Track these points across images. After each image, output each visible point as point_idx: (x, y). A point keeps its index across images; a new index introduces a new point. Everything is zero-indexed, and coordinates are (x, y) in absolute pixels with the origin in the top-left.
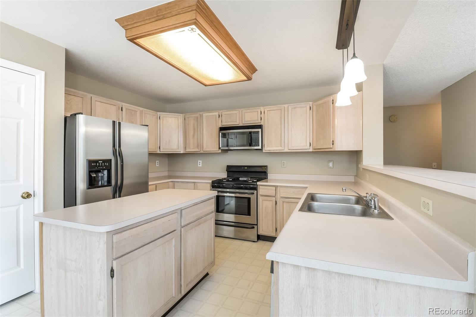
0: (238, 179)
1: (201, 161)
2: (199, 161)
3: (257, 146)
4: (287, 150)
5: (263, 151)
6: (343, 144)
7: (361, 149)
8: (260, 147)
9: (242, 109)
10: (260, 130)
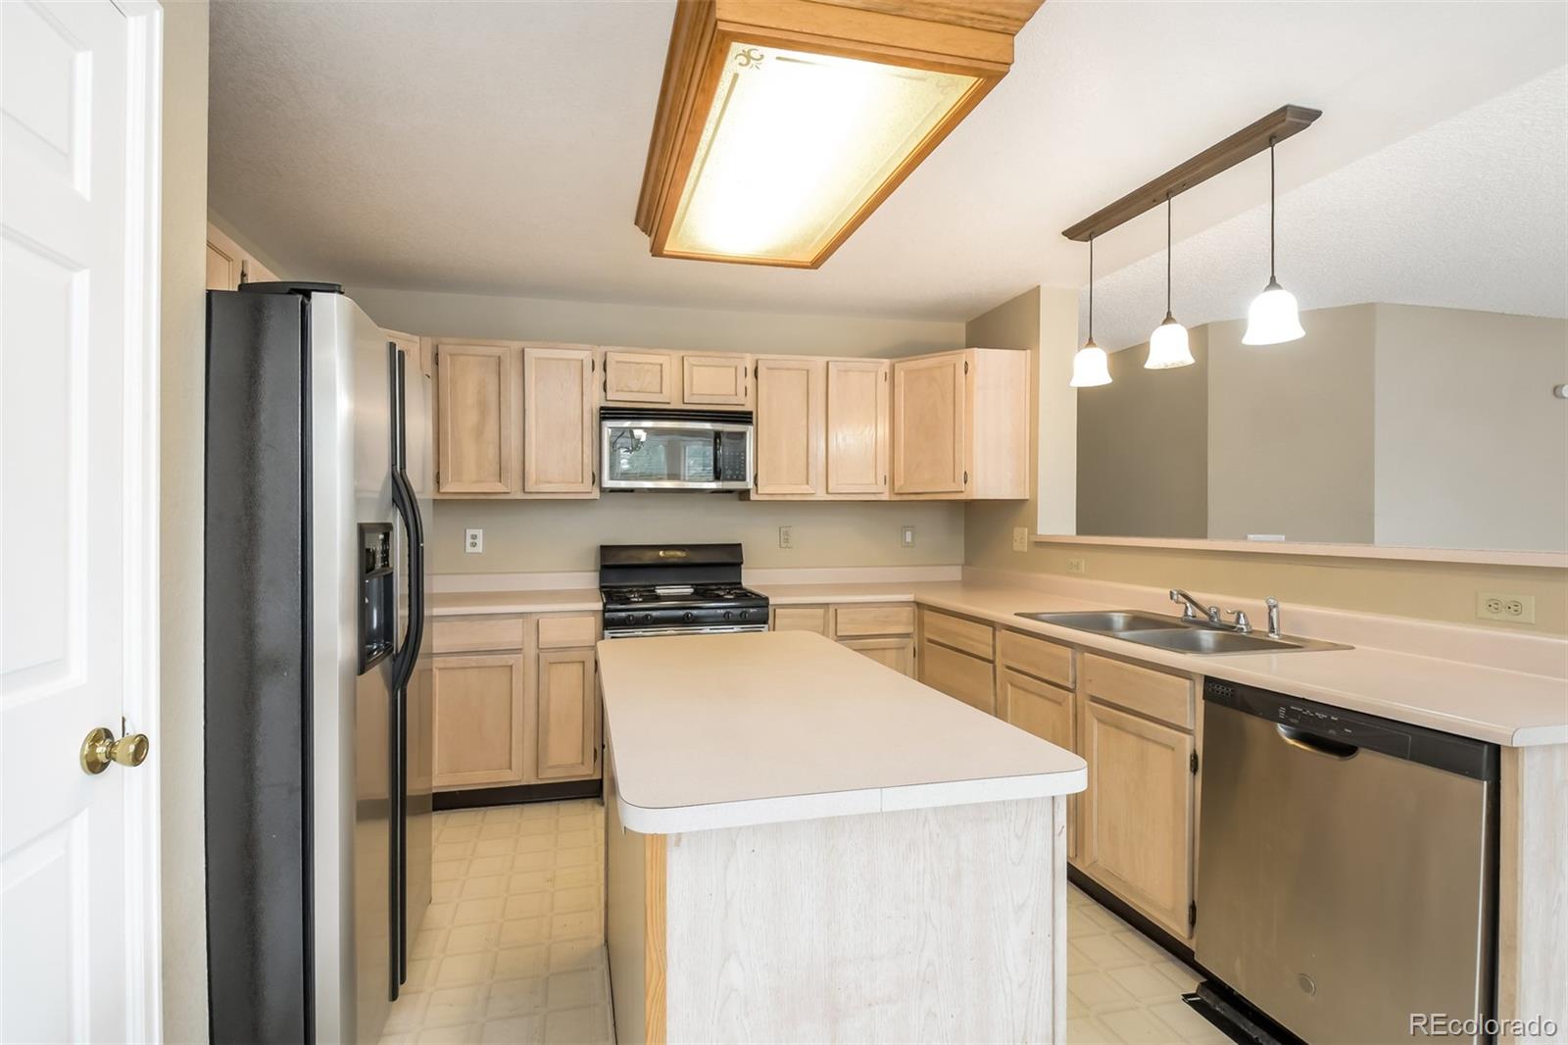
0: (651, 589)
1: (480, 533)
2: (470, 532)
3: (737, 480)
4: (821, 496)
5: (752, 498)
6: (990, 482)
7: (1027, 497)
8: (749, 484)
9: (682, 353)
10: (750, 430)
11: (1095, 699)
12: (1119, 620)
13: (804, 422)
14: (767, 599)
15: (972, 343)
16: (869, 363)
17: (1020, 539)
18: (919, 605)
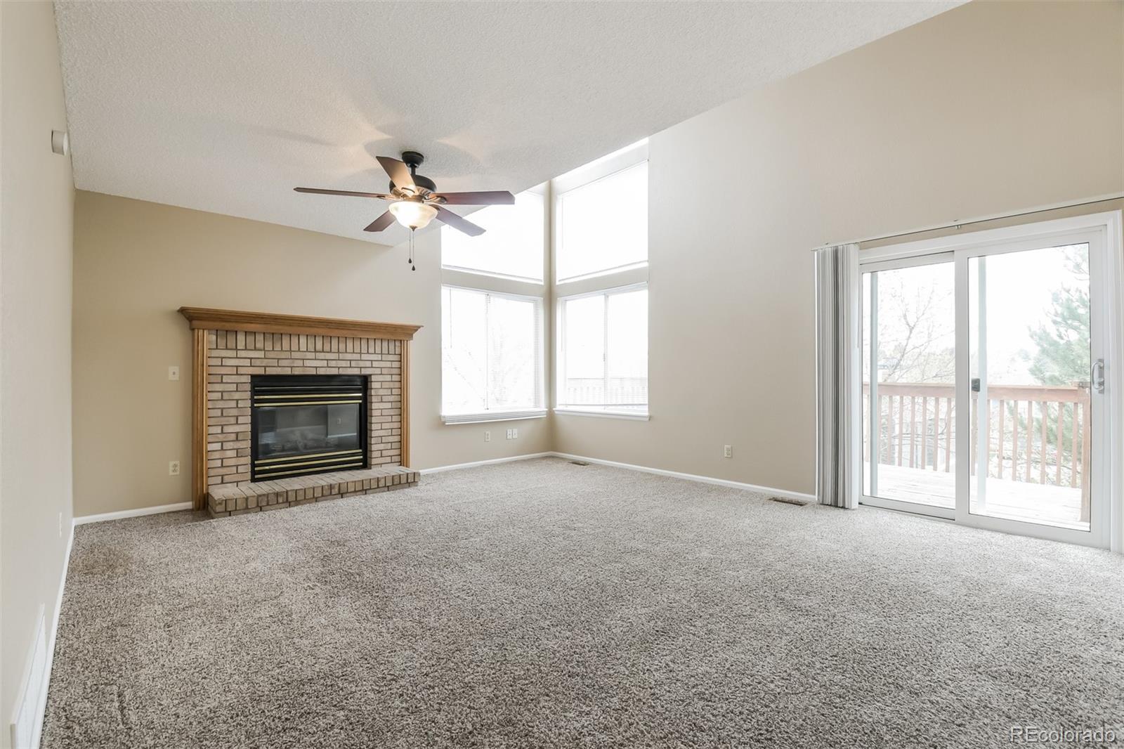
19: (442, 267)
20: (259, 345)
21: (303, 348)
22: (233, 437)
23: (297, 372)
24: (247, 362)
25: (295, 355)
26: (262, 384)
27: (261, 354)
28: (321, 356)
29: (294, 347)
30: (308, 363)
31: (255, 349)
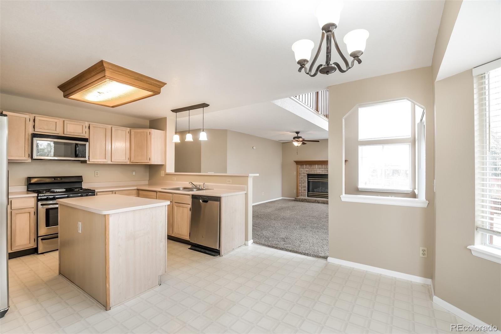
0: (52, 190)
3: (83, 157)
4: (109, 162)
5: (87, 163)
6: (155, 160)
7: (164, 164)
8: (87, 159)
9: (64, 119)
10: (87, 144)
11: (176, 203)
12: (181, 189)
13: (105, 142)
14: (94, 190)
15: (151, 127)
16: (124, 128)
17: (162, 173)
18: (138, 190)
19: (359, 140)
20: (308, 167)
21: (317, 168)
22: (303, 187)
23: (315, 173)
24: (306, 171)
25: (315, 169)
26: (309, 176)
27: (308, 169)
28: (320, 169)
29: (315, 168)
30: (318, 171)
31: (307, 168)
